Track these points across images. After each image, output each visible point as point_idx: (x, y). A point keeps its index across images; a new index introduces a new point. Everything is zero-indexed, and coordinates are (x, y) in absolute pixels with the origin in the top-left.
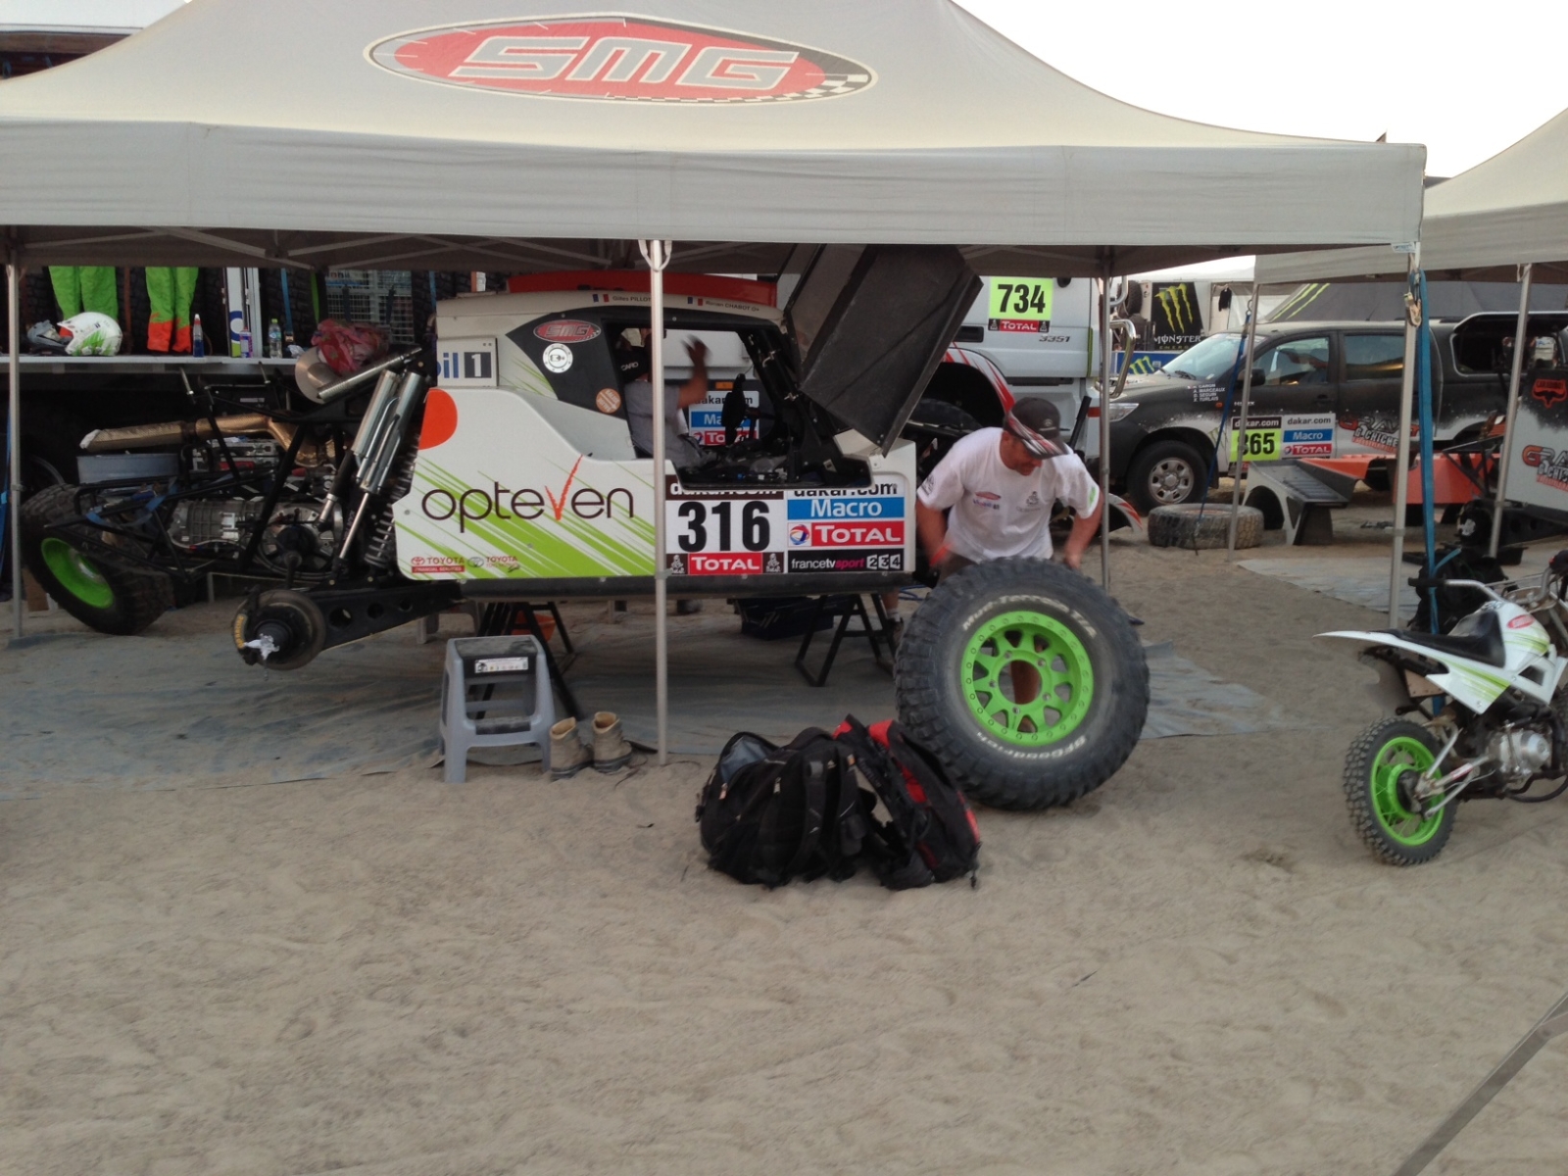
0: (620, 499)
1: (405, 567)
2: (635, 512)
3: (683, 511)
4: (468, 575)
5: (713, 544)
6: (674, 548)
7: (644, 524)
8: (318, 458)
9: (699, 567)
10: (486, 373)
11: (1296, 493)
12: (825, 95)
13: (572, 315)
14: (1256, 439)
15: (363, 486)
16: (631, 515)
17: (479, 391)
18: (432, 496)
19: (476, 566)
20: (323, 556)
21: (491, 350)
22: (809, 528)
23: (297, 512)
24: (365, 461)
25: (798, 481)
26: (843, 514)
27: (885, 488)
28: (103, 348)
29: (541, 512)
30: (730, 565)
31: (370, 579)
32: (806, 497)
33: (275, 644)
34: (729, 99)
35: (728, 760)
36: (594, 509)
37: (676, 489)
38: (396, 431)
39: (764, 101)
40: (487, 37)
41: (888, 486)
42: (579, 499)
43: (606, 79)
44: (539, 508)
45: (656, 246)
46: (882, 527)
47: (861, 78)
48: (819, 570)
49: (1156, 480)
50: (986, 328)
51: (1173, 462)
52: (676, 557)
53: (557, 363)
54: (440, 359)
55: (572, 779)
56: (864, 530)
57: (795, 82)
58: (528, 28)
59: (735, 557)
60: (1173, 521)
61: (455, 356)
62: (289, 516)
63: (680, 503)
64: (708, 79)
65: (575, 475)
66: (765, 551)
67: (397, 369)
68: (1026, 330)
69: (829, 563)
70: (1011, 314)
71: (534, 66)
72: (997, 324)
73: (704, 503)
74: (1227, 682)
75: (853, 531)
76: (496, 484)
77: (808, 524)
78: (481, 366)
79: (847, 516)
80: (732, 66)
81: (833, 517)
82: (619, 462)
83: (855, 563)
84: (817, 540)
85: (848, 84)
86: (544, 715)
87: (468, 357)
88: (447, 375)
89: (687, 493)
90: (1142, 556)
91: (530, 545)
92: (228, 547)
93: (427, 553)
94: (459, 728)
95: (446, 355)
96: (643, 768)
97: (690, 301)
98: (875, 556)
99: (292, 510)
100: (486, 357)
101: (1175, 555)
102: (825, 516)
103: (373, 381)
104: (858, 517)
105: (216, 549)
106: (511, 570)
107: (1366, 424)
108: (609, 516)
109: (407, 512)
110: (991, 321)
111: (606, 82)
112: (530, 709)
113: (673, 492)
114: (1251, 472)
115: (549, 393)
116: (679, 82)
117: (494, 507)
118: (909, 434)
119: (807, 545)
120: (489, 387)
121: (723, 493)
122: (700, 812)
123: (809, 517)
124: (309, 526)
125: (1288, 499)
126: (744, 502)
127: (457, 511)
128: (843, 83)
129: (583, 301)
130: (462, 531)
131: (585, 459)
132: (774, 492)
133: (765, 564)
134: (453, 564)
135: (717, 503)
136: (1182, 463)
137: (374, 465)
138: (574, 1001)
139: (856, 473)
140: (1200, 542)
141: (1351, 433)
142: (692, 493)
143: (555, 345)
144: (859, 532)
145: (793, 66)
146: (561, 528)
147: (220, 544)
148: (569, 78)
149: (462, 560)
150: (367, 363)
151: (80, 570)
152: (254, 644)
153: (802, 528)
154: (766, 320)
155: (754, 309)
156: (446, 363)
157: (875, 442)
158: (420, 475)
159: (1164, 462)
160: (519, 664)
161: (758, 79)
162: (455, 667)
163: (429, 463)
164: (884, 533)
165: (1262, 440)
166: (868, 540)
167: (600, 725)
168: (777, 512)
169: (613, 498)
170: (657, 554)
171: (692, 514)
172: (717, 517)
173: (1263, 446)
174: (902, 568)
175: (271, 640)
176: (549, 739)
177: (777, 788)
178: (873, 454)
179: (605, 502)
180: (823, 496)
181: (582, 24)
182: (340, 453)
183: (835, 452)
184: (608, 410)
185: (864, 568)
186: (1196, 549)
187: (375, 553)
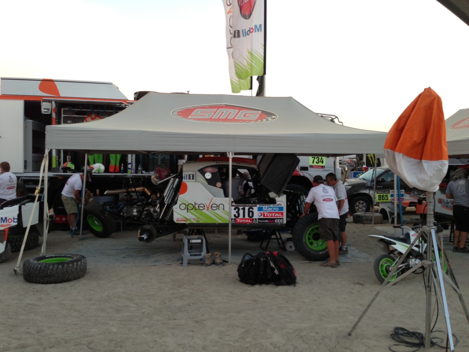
0: (221, 206)
1: (175, 220)
2: (225, 209)
3: (235, 209)
4: (188, 222)
5: (241, 216)
6: (233, 217)
7: (227, 212)
8: (156, 197)
9: (238, 221)
10: (193, 179)
11: (391, 210)
12: (267, 121)
13: (211, 166)
14: (383, 196)
15: (166, 203)
16: (224, 209)
17: (192, 183)
18: (182, 205)
19: (190, 220)
20: (154, 219)
21: (194, 174)
22: (262, 213)
23: (149, 209)
24: (166, 197)
25: (260, 203)
26: (270, 210)
27: (279, 205)
28: (101, 171)
29: (204, 209)
30: (245, 221)
31: (166, 223)
32: (262, 206)
33: (147, 236)
34: (246, 122)
35: (244, 259)
36: (215, 208)
37: (234, 204)
38: (173, 191)
39: (254, 122)
40: (195, 109)
41: (280, 204)
42: (213, 206)
43: (220, 118)
44: (204, 208)
45: (231, 153)
46: (278, 213)
47: (275, 117)
48: (265, 222)
49: (357, 206)
50: (309, 167)
51: (361, 202)
52: (233, 219)
53: (208, 177)
54: (183, 176)
55: (210, 266)
56: (275, 214)
57: (260, 118)
58: (204, 107)
59: (246, 219)
60: (359, 216)
61: (187, 175)
62: (148, 210)
63: (235, 207)
64: (242, 118)
65: (212, 201)
66: (253, 218)
67: (174, 177)
68: (319, 168)
69: (267, 221)
70: (315, 164)
71: (205, 115)
72: (312, 166)
73: (239, 207)
74: (362, 253)
75: (272, 214)
76: (195, 203)
77: (262, 212)
78: (192, 177)
79: (271, 211)
80: (247, 114)
81: (268, 211)
82: (221, 198)
83: (273, 221)
84: (264, 216)
85: (272, 118)
86: (204, 253)
87: (189, 175)
88: (185, 179)
89: (236, 205)
90: (350, 225)
91: (202, 216)
92: (134, 216)
93: (180, 217)
94: (186, 255)
95: (185, 175)
96: (226, 265)
97: (237, 163)
98: (277, 220)
99: (148, 208)
100: (193, 175)
101: (359, 225)
102: (266, 211)
103: (169, 180)
104: (273, 211)
105: (132, 217)
106: (197, 221)
107: (413, 193)
108: (219, 210)
109: (176, 208)
110: (310, 166)
111: (220, 119)
112: (201, 251)
113: (233, 205)
114: (380, 205)
115: (206, 183)
116: (236, 118)
117: (194, 207)
118: (285, 193)
119: (262, 217)
120: (193, 182)
121: (244, 205)
122: (238, 270)
123: (262, 211)
124: (152, 212)
125: (389, 212)
126: (248, 207)
127: (187, 208)
128: (271, 118)
129: (214, 163)
130: (187, 212)
131: (214, 197)
132: (255, 205)
133: (253, 221)
134: (185, 220)
135: (242, 207)
136: (364, 202)
137: (168, 198)
138: (214, 300)
139: (273, 201)
140: (366, 222)
141: (409, 195)
142: (237, 205)
143: (208, 173)
144: (273, 214)
145: (260, 114)
146: (209, 212)
147: (133, 216)
148: (213, 118)
149: (187, 219)
150: (167, 176)
151: (95, 222)
152: (143, 236)
153: (261, 213)
154: (254, 168)
155: (251, 165)
156: (185, 176)
157: (277, 194)
158: (180, 201)
159: (359, 202)
160: (199, 241)
161: (252, 117)
162: (186, 241)
163: (182, 198)
164: (279, 215)
165: (385, 196)
166: (275, 216)
167: (216, 255)
168: (255, 209)
169: (220, 206)
170: (229, 219)
171: (237, 210)
172: (242, 210)
173: (385, 198)
174: (283, 222)
175: (146, 235)
176: (205, 257)
177: (254, 264)
178: (276, 197)
179: (218, 207)
180: (266, 206)
181: (215, 106)
182: (160, 195)
183: (269, 197)
184: (219, 187)
185: (275, 222)
186: (364, 224)
187: (167, 217)
